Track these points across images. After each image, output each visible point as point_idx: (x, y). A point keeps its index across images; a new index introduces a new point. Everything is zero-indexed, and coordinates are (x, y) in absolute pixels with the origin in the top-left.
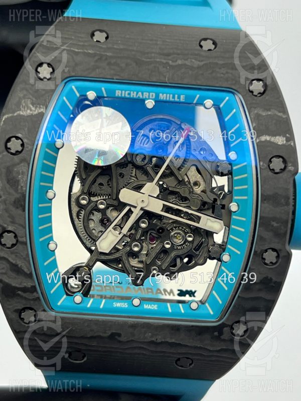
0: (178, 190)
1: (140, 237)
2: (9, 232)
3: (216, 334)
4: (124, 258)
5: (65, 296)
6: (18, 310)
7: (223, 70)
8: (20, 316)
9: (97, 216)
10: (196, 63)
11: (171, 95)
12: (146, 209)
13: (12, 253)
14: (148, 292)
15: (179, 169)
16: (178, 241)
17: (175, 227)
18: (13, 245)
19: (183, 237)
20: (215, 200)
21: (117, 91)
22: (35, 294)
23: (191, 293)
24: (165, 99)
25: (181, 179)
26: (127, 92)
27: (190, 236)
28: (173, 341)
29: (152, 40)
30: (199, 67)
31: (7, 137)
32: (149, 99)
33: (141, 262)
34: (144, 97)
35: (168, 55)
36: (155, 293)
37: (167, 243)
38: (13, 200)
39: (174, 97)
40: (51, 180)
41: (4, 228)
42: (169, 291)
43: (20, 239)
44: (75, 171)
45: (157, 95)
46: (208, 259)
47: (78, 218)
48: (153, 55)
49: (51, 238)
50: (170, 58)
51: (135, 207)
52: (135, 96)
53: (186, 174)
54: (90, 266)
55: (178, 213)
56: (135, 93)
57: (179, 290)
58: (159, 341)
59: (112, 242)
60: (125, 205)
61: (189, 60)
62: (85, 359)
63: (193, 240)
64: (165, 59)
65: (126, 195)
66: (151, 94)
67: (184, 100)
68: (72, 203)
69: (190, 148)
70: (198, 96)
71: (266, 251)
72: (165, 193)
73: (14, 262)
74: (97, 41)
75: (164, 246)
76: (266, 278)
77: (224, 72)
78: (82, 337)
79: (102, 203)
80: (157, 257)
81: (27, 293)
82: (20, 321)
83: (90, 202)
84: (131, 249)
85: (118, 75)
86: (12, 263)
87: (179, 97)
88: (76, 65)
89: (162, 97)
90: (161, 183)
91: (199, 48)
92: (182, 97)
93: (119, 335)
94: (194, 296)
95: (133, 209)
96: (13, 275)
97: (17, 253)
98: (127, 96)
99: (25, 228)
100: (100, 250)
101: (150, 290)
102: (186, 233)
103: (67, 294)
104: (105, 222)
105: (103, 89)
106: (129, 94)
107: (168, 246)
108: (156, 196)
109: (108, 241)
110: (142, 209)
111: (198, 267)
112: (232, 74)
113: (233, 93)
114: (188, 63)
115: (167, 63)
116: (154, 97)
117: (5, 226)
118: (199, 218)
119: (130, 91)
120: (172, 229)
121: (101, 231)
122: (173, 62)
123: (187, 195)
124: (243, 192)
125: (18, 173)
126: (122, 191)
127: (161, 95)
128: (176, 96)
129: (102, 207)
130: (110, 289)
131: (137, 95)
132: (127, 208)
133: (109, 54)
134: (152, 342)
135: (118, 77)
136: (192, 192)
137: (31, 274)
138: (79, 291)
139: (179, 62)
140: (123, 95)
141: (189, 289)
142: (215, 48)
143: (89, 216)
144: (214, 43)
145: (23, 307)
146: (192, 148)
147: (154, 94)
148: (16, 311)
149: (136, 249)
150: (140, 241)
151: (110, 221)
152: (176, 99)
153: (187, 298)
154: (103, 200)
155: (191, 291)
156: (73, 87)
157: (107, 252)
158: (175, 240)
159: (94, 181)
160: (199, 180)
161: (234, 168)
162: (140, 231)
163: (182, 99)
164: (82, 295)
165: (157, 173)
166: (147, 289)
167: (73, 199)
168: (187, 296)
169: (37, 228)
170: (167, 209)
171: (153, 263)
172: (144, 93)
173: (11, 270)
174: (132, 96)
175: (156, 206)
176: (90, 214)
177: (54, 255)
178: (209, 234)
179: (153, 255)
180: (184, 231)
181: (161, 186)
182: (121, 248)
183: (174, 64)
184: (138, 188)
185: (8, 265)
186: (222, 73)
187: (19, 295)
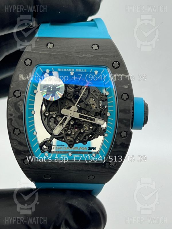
0: (85, 108)
1: (71, 128)
2: (17, 129)
3: (103, 166)
4: (65, 137)
5: (41, 153)
6: (23, 159)
7: (102, 58)
8: (23, 162)
9: (52, 120)
10: (91, 56)
11: (81, 70)
12: (72, 117)
13: (18, 137)
14: (76, 149)
15: (86, 99)
16: (86, 129)
17: (85, 123)
18: (19, 134)
19: (88, 127)
20: (101, 111)
21: (58, 69)
22: (29, 153)
23: (94, 149)
24: (78, 71)
25: (86, 104)
26: (62, 69)
27: (91, 127)
28: (86, 169)
29: (72, 46)
30: (92, 57)
31: (14, 90)
32: (72, 71)
33: (72, 138)
34: (70, 71)
35: (79, 53)
36: (79, 149)
37: (82, 130)
38: (18, 116)
39: (82, 70)
40: (33, 107)
41: (15, 127)
42: (85, 148)
43: (21, 132)
44: (43, 102)
45: (75, 70)
46: (99, 136)
47: (45, 121)
48: (73, 53)
49: (35, 130)
50: (80, 54)
51: (68, 116)
52: (66, 71)
53: (89, 101)
54: (51, 140)
55: (86, 118)
56: (66, 69)
57: (89, 147)
58: (80, 169)
59: (59, 130)
60: (64, 115)
61: (88, 54)
62: (51, 178)
63: (93, 128)
64: (77, 55)
65: (64, 111)
66: (72, 69)
67: (86, 72)
68: (42, 115)
69: (90, 90)
70: (92, 69)
71: (122, 132)
72: (80, 110)
73: (20, 141)
74: (49, 48)
75: (80, 131)
76: (122, 143)
77: (102, 59)
78: (49, 169)
79: (54, 115)
80: (78, 136)
81: (26, 153)
82: (23, 164)
83: (49, 114)
84: (67, 133)
85: (59, 62)
86: (19, 141)
87: (84, 70)
88: (41, 59)
89: (77, 70)
90: (78, 105)
91: (92, 49)
92: (85, 70)
93: (64, 168)
94: (95, 150)
95: (67, 117)
96: (20, 146)
97: (20, 137)
98: (62, 71)
99: (23, 127)
100: (54, 134)
101: (77, 148)
102: (89, 126)
103: (42, 152)
104: (56, 122)
105: (52, 68)
106: (63, 70)
107: (82, 131)
108: (76, 111)
109: (57, 130)
110: (71, 117)
111: (95, 139)
112: (105, 60)
113: (106, 68)
114: (87, 56)
115: (79, 56)
116: (74, 71)
117: (15, 126)
118: (95, 119)
119: (64, 69)
120: (84, 124)
121: (55, 126)
122: (81, 55)
123: (89, 110)
124: (112, 108)
125: (19, 105)
126: (62, 110)
127: (76, 70)
128: (83, 70)
129: (54, 116)
130: (60, 148)
131: (66, 70)
132: (65, 117)
133: (54, 54)
134: (78, 170)
135: (58, 63)
136: (91, 108)
137: (27, 145)
138: (47, 151)
139: (83, 55)
140: (61, 70)
141: (93, 147)
142: (98, 48)
143: (49, 120)
144: (98, 46)
145: (24, 158)
146: (91, 91)
147: (74, 70)
148: (21, 160)
149: (69, 133)
150: (70, 129)
151: (58, 122)
152: (83, 71)
153: (92, 151)
154: (55, 113)
155: (94, 148)
156: (40, 68)
157: (58, 135)
158: (85, 129)
159: (51, 106)
160: (94, 103)
161: (108, 98)
162: (70, 126)
163: (85, 71)
164: (48, 152)
165: (76, 101)
166: (76, 147)
167: (42, 113)
168: (92, 150)
169: (28, 127)
170: (81, 116)
171: (77, 138)
172: (70, 69)
173: (18, 144)
174: (64, 71)
175: (77, 115)
176: (50, 119)
177: (36, 137)
178: (99, 126)
179: (76, 135)
180: (89, 125)
181: (78, 107)
182: (63, 132)
183: (81, 57)
184: (69, 108)
185: (17, 142)
186: (102, 60)
187: (22, 154)
